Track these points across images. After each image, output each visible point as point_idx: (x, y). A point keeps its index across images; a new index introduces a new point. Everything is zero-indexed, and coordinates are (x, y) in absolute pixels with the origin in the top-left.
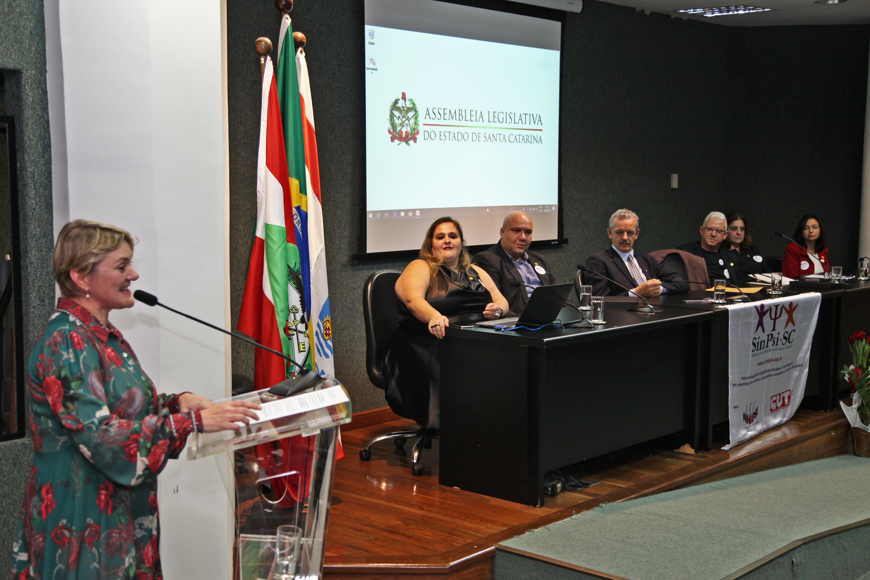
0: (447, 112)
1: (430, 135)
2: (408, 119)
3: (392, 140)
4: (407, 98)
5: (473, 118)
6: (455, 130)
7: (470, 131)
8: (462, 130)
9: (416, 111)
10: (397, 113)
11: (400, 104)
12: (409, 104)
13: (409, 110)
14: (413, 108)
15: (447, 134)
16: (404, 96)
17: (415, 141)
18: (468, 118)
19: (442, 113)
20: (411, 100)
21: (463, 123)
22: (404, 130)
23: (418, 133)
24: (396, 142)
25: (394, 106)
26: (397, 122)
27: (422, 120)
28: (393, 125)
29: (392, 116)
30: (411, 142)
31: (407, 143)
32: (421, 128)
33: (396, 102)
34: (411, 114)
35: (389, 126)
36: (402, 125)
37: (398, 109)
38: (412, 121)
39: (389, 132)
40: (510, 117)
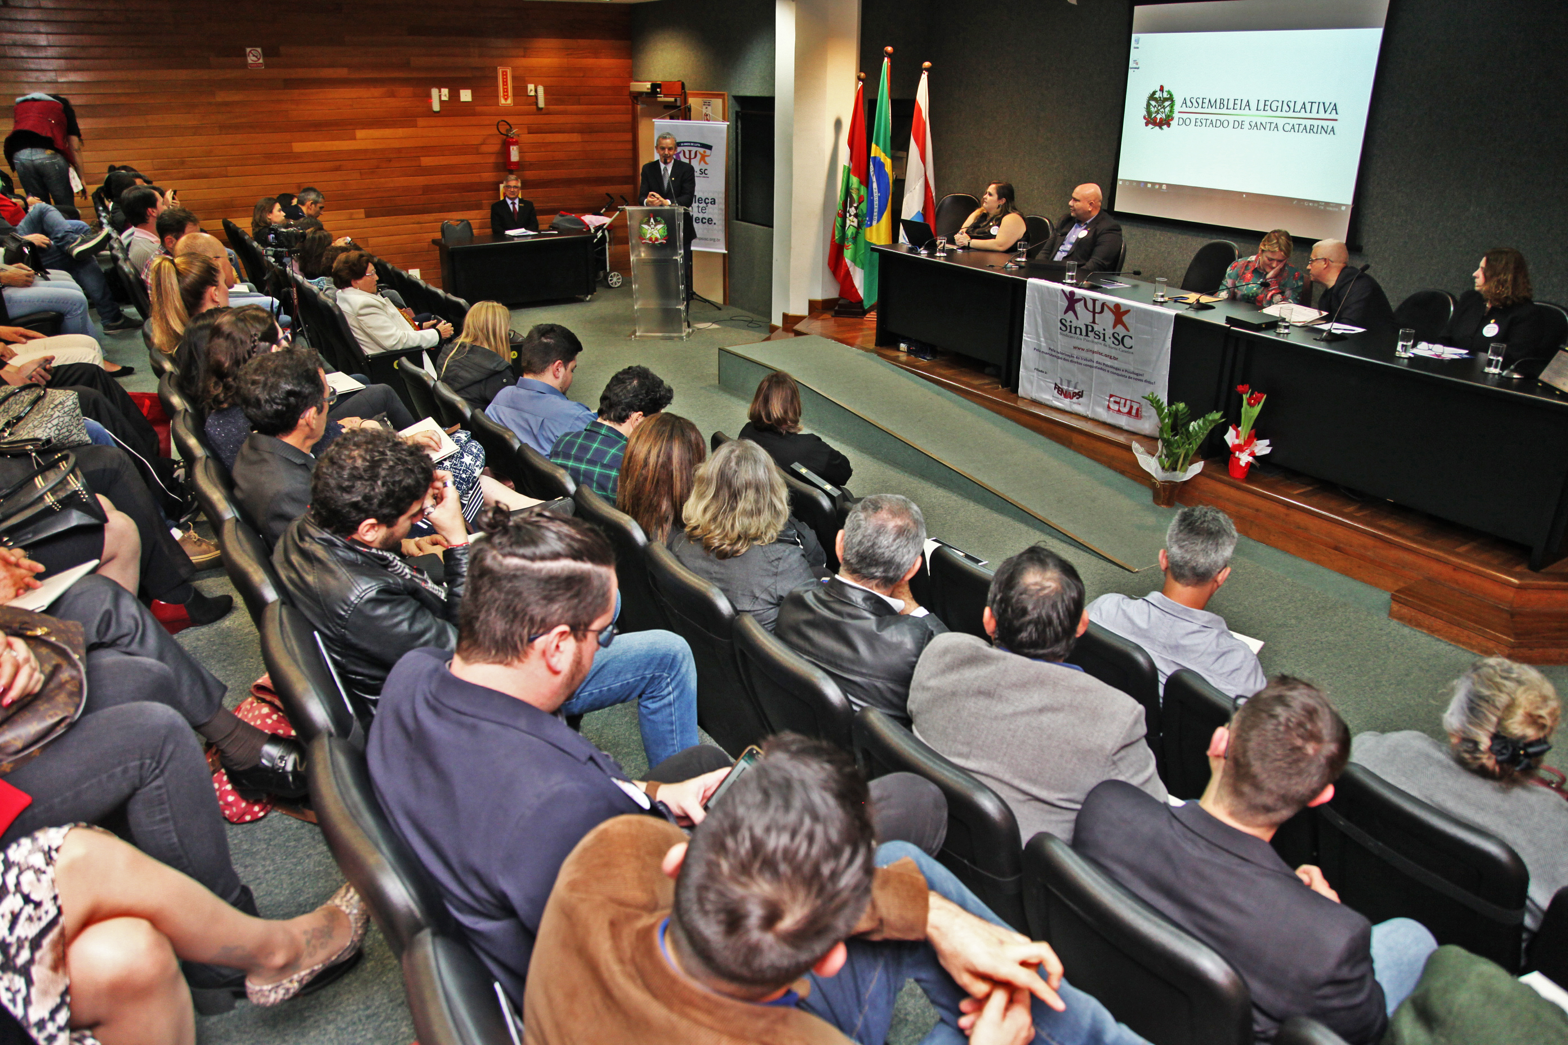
0: (1206, 101)
1: (1184, 122)
2: (1164, 108)
3: (1147, 125)
4: (1165, 89)
5: (1238, 107)
6: (1214, 118)
7: (1231, 119)
8: (1222, 118)
9: (1172, 101)
10: (1153, 103)
11: (1157, 96)
12: (1165, 95)
13: (1166, 100)
14: (1171, 98)
15: (1204, 122)
16: (1162, 89)
17: (1169, 125)
18: (1231, 105)
19: (1201, 102)
20: (1169, 92)
21: (1224, 111)
22: (1159, 117)
23: (1172, 119)
24: (1150, 126)
25: (1152, 97)
26: (1153, 109)
27: (1177, 108)
28: (1149, 112)
29: (1148, 105)
30: (1165, 127)
31: (1161, 128)
32: (1176, 115)
33: (1154, 93)
34: (1167, 104)
35: (1145, 113)
36: (1157, 112)
37: (1155, 100)
38: (1167, 109)
39: (1145, 118)
40: (1290, 106)
